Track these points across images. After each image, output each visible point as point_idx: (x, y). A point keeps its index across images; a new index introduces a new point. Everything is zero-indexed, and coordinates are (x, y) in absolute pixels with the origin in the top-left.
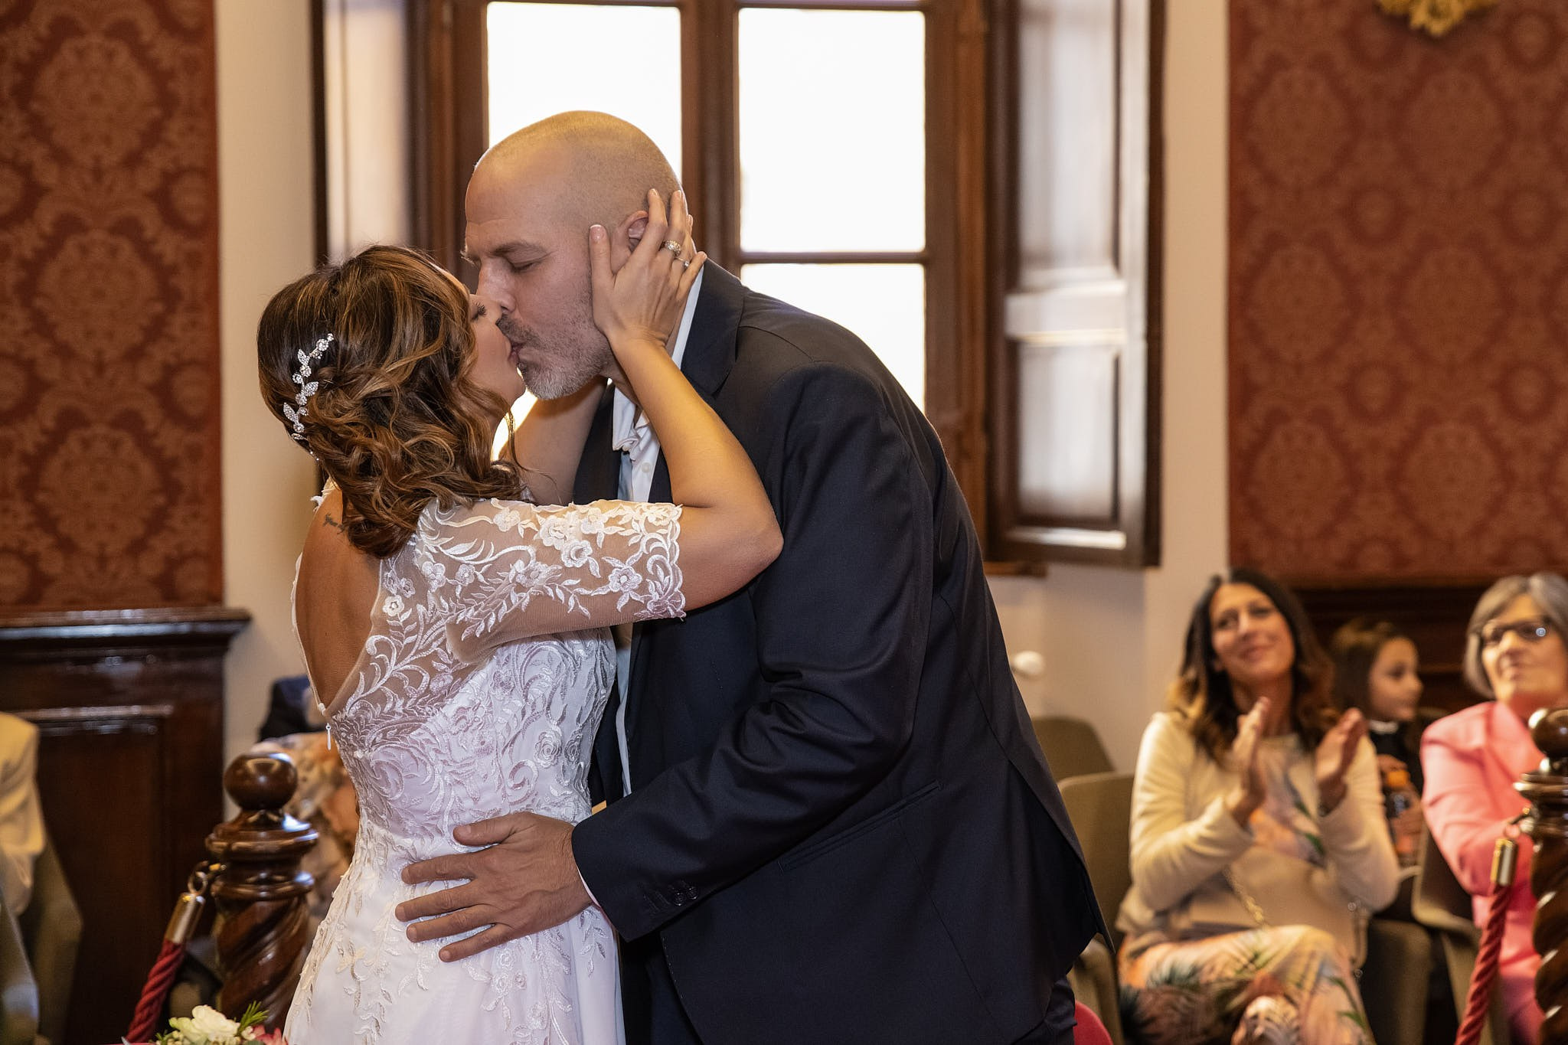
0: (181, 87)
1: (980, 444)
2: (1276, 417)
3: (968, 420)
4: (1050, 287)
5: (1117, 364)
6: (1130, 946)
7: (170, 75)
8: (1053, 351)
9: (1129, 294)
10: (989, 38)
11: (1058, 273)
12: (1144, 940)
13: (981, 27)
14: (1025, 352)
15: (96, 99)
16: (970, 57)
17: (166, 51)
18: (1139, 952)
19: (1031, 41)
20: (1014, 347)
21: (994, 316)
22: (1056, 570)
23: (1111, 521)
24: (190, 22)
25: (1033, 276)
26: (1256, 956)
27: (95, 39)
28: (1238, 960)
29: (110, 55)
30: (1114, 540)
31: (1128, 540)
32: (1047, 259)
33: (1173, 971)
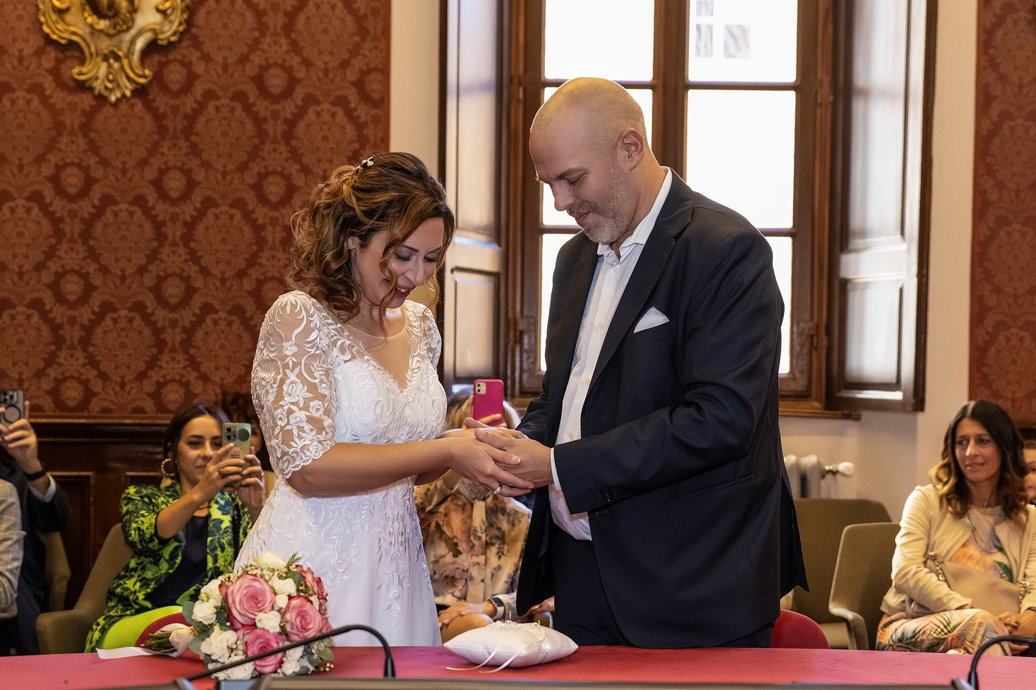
0: (370, 132)
1: (825, 343)
2: (1000, 326)
3: (818, 327)
4: (864, 249)
5: (901, 291)
6: (885, 620)
7: (365, 125)
8: (866, 285)
9: (909, 249)
10: (834, 105)
11: (869, 240)
12: (893, 617)
13: (831, 99)
14: (850, 286)
15: (325, 138)
16: (823, 116)
17: (363, 112)
18: (887, 625)
19: (858, 106)
20: (845, 284)
21: (833, 265)
22: (866, 415)
23: (896, 385)
24: (376, 96)
25: (856, 243)
26: (949, 624)
27: (326, 106)
28: (939, 627)
29: (333, 115)
30: (897, 396)
31: (904, 396)
32: (863, 234)
33: (903, 634)
